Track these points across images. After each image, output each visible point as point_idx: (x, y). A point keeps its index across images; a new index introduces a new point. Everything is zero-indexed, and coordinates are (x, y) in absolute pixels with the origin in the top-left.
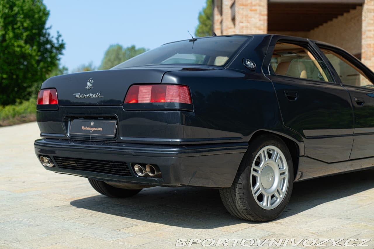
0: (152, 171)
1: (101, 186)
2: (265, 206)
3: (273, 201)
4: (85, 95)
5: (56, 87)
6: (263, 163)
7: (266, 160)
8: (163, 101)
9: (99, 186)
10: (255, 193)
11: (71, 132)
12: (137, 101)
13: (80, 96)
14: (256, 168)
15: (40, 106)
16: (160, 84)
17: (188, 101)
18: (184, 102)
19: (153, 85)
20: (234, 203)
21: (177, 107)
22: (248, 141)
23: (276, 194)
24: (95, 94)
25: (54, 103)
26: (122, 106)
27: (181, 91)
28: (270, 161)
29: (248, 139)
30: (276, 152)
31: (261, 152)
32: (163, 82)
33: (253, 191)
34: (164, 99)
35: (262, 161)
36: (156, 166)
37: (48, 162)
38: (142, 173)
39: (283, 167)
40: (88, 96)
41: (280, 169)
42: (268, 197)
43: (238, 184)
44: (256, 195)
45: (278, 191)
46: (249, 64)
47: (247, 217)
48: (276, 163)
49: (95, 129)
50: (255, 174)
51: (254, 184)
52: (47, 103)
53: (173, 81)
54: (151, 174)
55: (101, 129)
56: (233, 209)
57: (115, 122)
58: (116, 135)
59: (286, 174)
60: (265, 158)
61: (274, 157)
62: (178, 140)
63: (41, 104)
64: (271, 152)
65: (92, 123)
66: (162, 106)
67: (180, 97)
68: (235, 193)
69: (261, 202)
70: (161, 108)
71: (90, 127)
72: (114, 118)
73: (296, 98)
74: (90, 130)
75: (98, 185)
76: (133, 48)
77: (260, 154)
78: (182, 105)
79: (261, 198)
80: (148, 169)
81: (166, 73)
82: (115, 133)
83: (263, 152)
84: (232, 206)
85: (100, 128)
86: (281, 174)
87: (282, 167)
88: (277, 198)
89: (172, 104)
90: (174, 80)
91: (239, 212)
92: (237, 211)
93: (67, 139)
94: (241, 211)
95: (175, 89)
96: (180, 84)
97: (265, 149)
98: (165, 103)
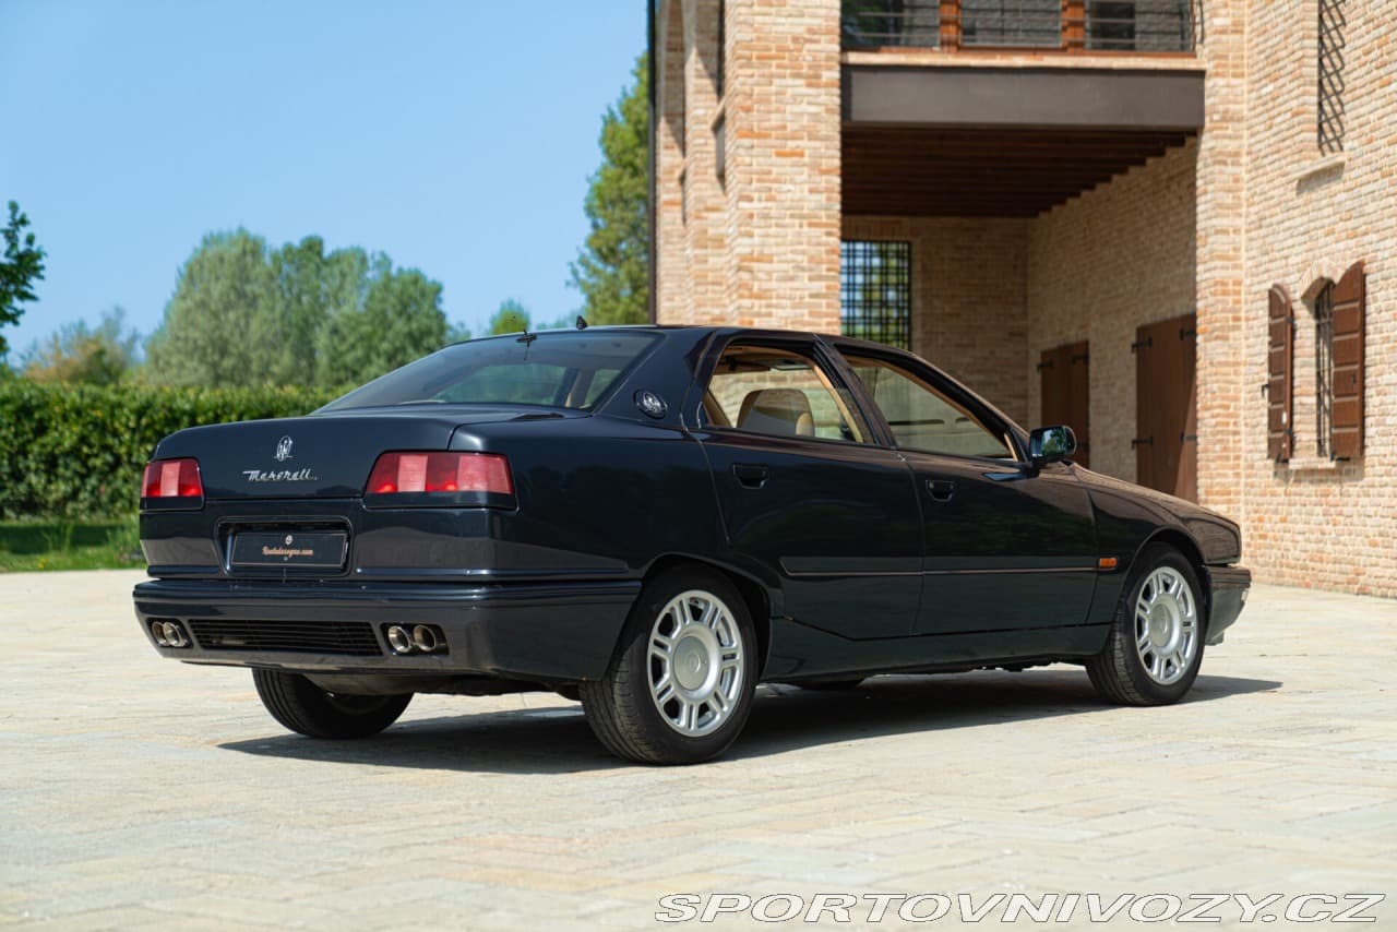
0: (428, 640)
1: (292, 705)
2: (683, 729)
3: (703, 719)
4: (272, 475)
5: (197, 456)
6: (679, 628)
7: (688, 622)
8: (451, 488)
9: (285, 706)
10: (660, 696)
11: (234, 561)
12: (396, 488)
13: (259, 477)
14: (661, 639)
15: (153, 500)
16: (447, 451)
17: (505, 488)
18: (495, 489)
19: (431, 454)
20: (612, 718)
21: (483, 501)
22: (641, 576)
23: (713, 704)
24: (297, 474)
25: (192, 492)
26: (361, 500)
27: (492, 466)
28: (697, 626)
29: (642, 572)
30: (711, 607)
31: (674, 603)
32: (452, 448)
33: (655, 690)
34: (455, 484)
35: (677, 624)
36: (436, 628)
37: (175, 636)
38: (406, 645)
39: (731, 642)
40: (279, 476)
41: (722, 645)
42: (691, 708)
43: (619, 674)
44: (662, 699)
45: (716, 696)
46: (652, 403)
47: (641, 751)
48: (711, 632)
49: (297, 552)
50: (659, 653)
51: (658, 675)
52: (174, 493)
53: (472, 444)
54: (424, 648)
55: (310, 552)
56: (612, 734)
57: (345, 535)
58: (345, 565)
59: (738, 658)
60: (685, 620)
61: (707, 617)
62: (484, 572)
63: (156, 494)
64: (701, 606)
65: (289, 539)
66: (450, 499)
67: (488, 480)
68: (613, 693)
69: (676, 720)
70: (448, 502)
71: (284, 548)
72: (342, 526)
73: (763, 483)
74: (283, 556)
75: (283, 702)
76: (313, 246)
77: (672, 609)
78: (491, 495)
79: (673, 708)
80: (418, 636)
81: (458, 427)
82: (343, 560)
83: (678, 604)
84: (606, 726)
85: (308, 548)
86: (724, 658)
87: (728, 643)
88: (714, 714)
89: (472, 494)
90: (476, 442)
91: (623, 740)
92: (618, 738)
93: (223, 577)
94: (627, 738)
95: (478, 460)
96: (488, 452)
97: (685, 597)
98: (456, 492)
